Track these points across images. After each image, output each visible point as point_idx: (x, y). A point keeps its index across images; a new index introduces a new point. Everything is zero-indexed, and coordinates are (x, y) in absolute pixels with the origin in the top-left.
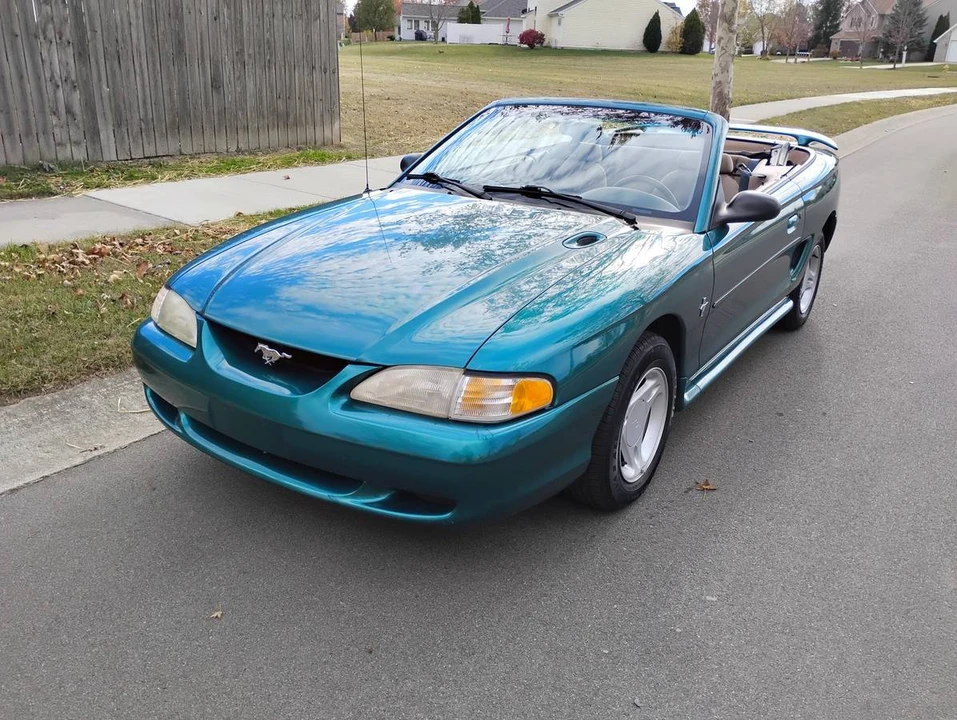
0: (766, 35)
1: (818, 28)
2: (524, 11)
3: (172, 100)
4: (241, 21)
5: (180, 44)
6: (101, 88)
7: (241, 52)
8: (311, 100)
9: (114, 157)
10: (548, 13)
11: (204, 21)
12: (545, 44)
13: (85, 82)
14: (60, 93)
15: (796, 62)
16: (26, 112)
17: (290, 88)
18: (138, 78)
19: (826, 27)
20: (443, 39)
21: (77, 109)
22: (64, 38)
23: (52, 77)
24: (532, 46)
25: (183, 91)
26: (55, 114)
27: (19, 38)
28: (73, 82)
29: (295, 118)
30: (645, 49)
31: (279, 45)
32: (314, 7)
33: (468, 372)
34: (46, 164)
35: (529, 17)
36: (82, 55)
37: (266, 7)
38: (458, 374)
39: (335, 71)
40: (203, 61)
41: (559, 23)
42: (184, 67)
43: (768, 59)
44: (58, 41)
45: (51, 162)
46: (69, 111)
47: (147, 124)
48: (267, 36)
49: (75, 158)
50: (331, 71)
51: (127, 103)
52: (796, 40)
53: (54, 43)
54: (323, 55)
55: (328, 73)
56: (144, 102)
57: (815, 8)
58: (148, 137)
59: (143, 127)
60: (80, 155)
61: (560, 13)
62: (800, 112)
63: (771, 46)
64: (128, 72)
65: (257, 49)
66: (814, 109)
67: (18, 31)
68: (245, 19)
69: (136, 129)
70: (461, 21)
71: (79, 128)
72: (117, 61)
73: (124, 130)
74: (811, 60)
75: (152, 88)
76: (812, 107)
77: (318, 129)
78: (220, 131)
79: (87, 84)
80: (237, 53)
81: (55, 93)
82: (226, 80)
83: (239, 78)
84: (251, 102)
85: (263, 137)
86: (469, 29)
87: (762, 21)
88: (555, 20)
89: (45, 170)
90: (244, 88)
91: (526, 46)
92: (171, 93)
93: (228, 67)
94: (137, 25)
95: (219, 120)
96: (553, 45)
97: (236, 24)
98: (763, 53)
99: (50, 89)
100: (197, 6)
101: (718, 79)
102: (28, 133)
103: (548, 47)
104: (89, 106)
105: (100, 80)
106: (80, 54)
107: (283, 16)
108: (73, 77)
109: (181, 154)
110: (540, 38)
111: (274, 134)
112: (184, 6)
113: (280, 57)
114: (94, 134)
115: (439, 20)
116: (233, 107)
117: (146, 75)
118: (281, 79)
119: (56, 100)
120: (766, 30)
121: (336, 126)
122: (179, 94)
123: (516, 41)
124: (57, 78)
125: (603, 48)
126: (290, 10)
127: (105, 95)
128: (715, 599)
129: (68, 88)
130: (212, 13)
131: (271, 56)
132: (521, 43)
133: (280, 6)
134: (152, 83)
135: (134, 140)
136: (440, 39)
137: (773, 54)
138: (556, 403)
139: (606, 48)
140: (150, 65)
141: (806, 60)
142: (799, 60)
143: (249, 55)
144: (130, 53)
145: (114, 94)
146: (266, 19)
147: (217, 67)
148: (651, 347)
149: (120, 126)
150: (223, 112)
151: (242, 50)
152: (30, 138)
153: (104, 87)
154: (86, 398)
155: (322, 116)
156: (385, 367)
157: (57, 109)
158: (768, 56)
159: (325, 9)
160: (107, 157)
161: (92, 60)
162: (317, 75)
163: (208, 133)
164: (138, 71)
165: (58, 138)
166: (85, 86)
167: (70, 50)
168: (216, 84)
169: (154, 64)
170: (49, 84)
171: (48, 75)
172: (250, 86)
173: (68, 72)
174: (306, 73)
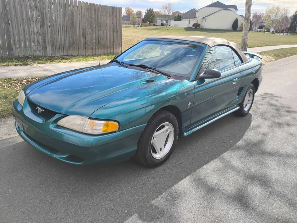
0: (274, 26)
1: (292, 24)
2: (195, 17)
3: (69, 40)
4: (92, 17)
5: (73, 24)
6: (48, 35)
7: (91, 26)
8: (113, 41)
9: (51, 55)
10: (202, 18)
11: (80, 16)
12: (201, 27)
13: (43, 33)
14: (36, 36)
15: (283, 35)
16: (25, 42)
17: (106, 37)
18: (59, 33)
19: (295, 24)
20: (170, 26)
21: (40, 41)
22: (38, 21)
23: (33, 31)
24: (196, 28)
25: (73, 37)
26: (33, 42)
27: (24, 20)
28: (40, 33)
29: (107, 46)
30: (232, 29)
31: (104, 25)
32: (115, 14)
33: (90, 118)
34: (29, 56)
35: (196, 19)
36: (43, 25)
37: (100, 13)
38: (87, 119)
39: (121, 33)
40: (79, 28)
41: (205, 21)
42: (74, 30)
43: (274, 34)
44: (36, 21)
45: (31, 56)
46: (38, 41)
47: (61, 46)
48: (100, 22)
49: (39, 55)
50: (120, 33)
51: (56, 40)
52: (283, 28)
53: (35, 22)
54: (117, 28)
55: (118, 33)
56: (61, 40)
57: (291, 18)
58: (61, 50)
59: (60, 47)
60: (40, 54)
61: (206, 18)
62: (276, 50)
63: (275, 29)
64: (56, 31)
65: (96, 26)
66: (282, 49)
67: (24, 18)
68: (93, 16)
69: (58, 47)
70: (175, 20)
71: (41, 46)
72: (53, 27)
73: (54, 47)
74: (289, 34)
75: (64, 36)
76: (281, 48)
77: (115, 49)
78: (83, 49)
79: (44, 34)
80: (90, 26)
81: (34, 36)
82: (86, 34)
83: (90, 34)
84: (94, 41)
85: (97, 51)
86: (177, 22)
87: (273, 22)
88: (204, 20)
89: (29, 58)
90: (92, 37)
91: (194, 28)
92: (69, 37)
93: (87, 30)
94: (60, 18)
95: (84, 46)
96: (203, 28)
97: (90, 18)
98: (273, 32)
99: (33, 34)
100: (78, 12)
101: (243, 38)
102: (25, 47)
103: (202, 28)
104: (44, 41)
105: (48, 33)
106: (42, 25)
107: (105, 16)
108: (40, 32)
109: (71, 55)
110: (199, 25)
111: (100, 51)
112: (75, 13)
113: (103, 28)
114: (45, 48)
115: (168, 20)
116: (88, 42)
117: (62, 32)
118: (104, 34)
119: (34, 38)
120: (274, 24)
121: (120, 48)
122: (72, 38)
123: (191, 26)
124: (35, 32)
125: (219, 29)
126: (107, 14)
127: (49, 37)
128: (171, 198)
129: (38, 35)
130: (83, 15)
131: (101, 27)
132: (193, 27)
133: (104, 12)
134: (64, 34)
135: (57, 51)
136: (168, 25)
137: (276, 32)
138: (120, 130)
139: (220, 29)
140: (63, 29)
141: (287, 34)
142: (285, 34)
143: (94, 27)
144: (57, 25)
145: (52, 37)
146: (100, 17)
147: (84, 31)
148: (164, 115)
149: (53, 46)
150: (85, 44)
151: (92, 26)
152: (26, 49)
153: (49, 35)
154: (8, 122)
155: (116, 45)
156: (68, 115)
157: (34, 41)
158: (275, 33)
159: (119, 14)
160: (48, 55)
161: (46, 27)
162: (115, 33)
163: (80, 49)
164: (59, 30)
165: (34, 49)
166: (43, 35)
167: (39, 24)
168: (83, 35)
169: (64, 29)
170: (32, 34)
171: (32, 31)
172: (94, 36)
173: (38, 30)
174: (111, 33)
